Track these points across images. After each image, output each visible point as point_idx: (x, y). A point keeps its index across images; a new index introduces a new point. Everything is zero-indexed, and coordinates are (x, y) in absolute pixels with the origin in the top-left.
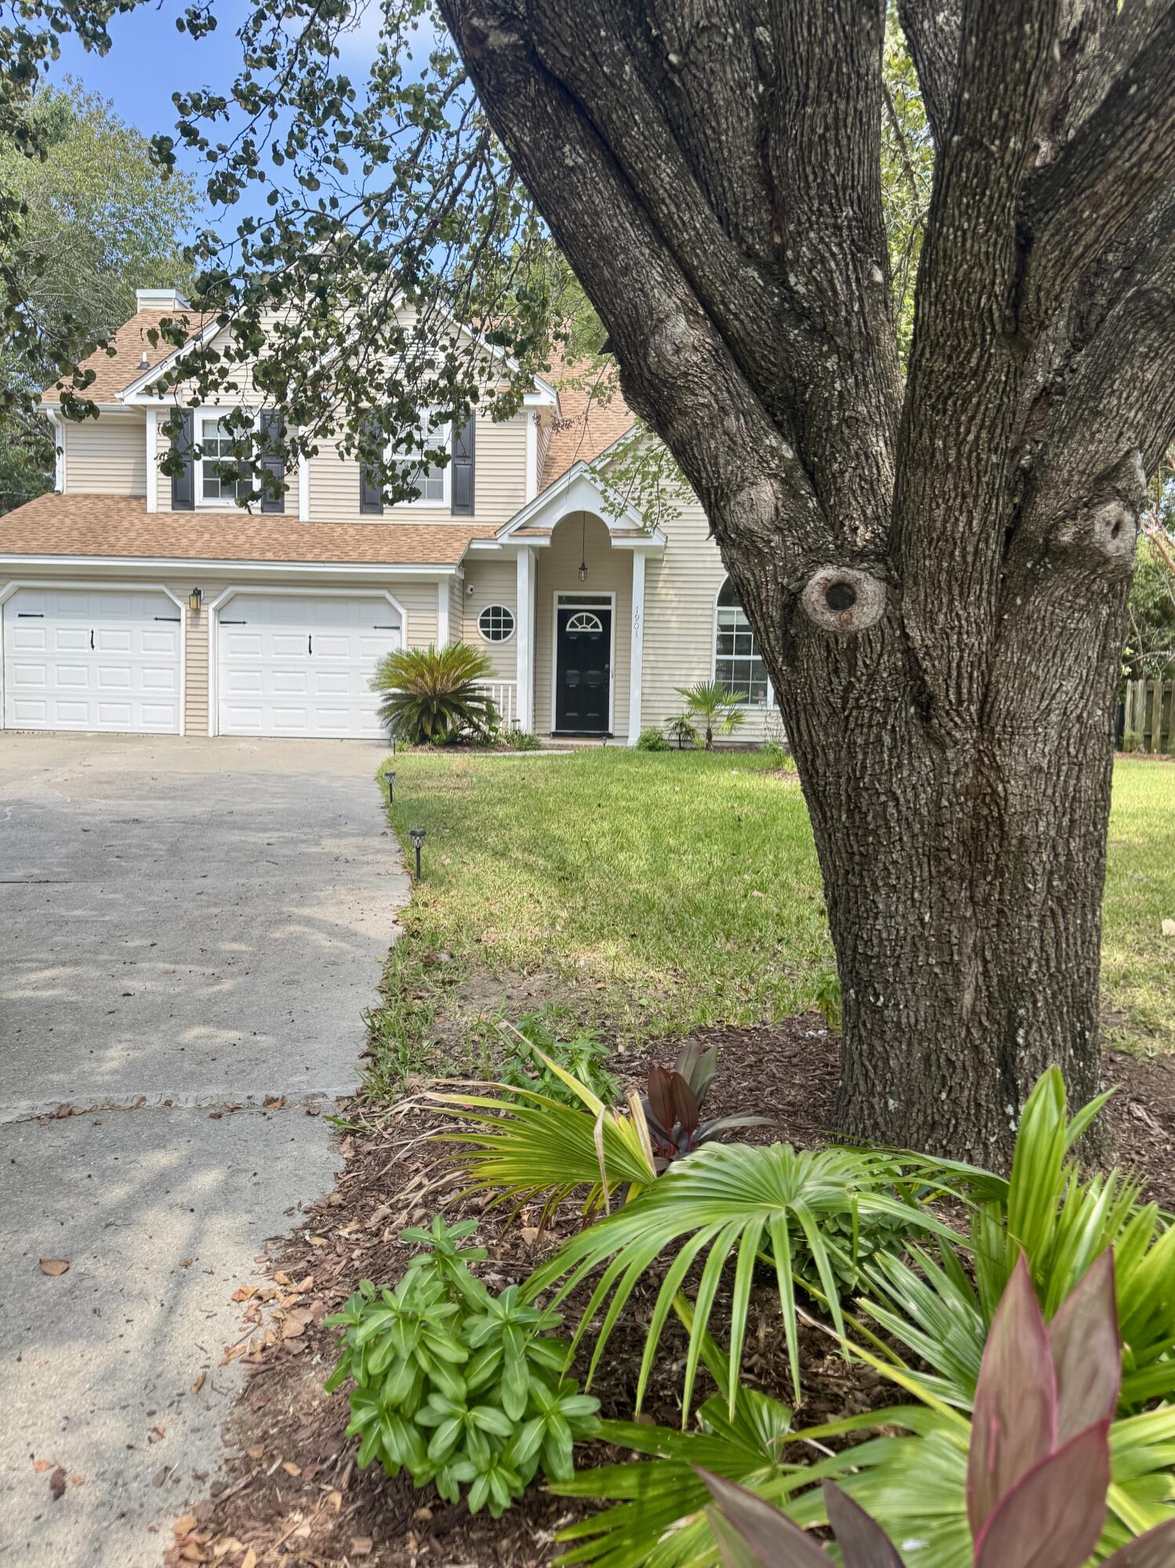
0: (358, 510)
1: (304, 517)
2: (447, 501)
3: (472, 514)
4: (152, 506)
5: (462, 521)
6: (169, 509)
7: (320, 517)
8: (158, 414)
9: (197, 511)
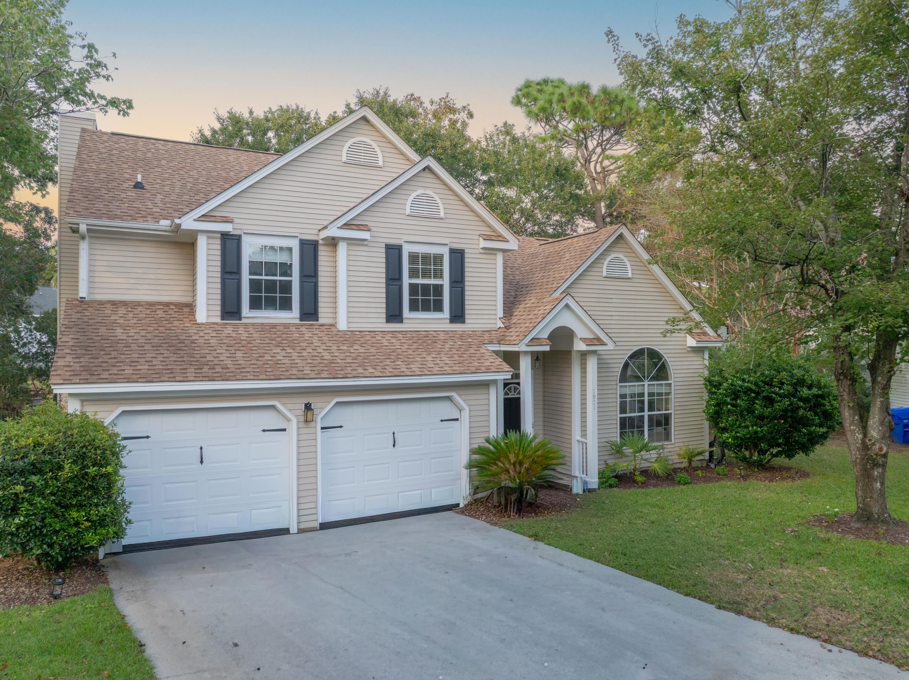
0: (384, 320)
1: (342, 325)
2: (446, 313)
3: (464, 322)
4: (201, 316)
5: (457, 327)
6: (218, 320)
7: (356, 327)
8: (209, 238)
9: (244, 321)
